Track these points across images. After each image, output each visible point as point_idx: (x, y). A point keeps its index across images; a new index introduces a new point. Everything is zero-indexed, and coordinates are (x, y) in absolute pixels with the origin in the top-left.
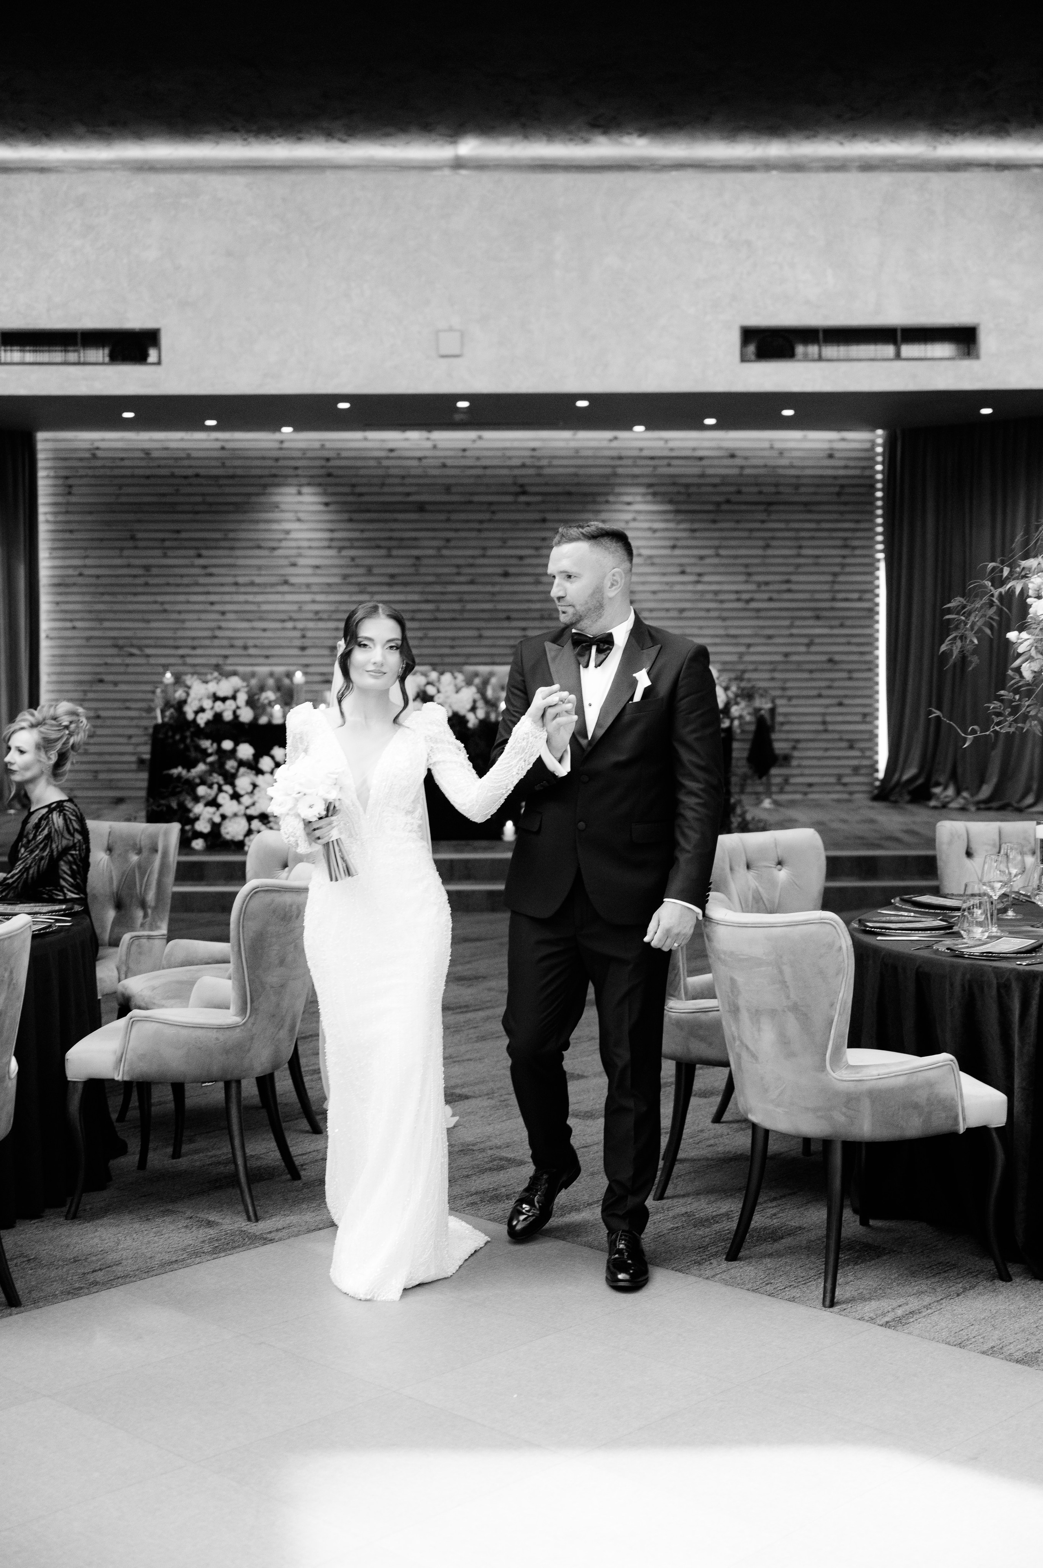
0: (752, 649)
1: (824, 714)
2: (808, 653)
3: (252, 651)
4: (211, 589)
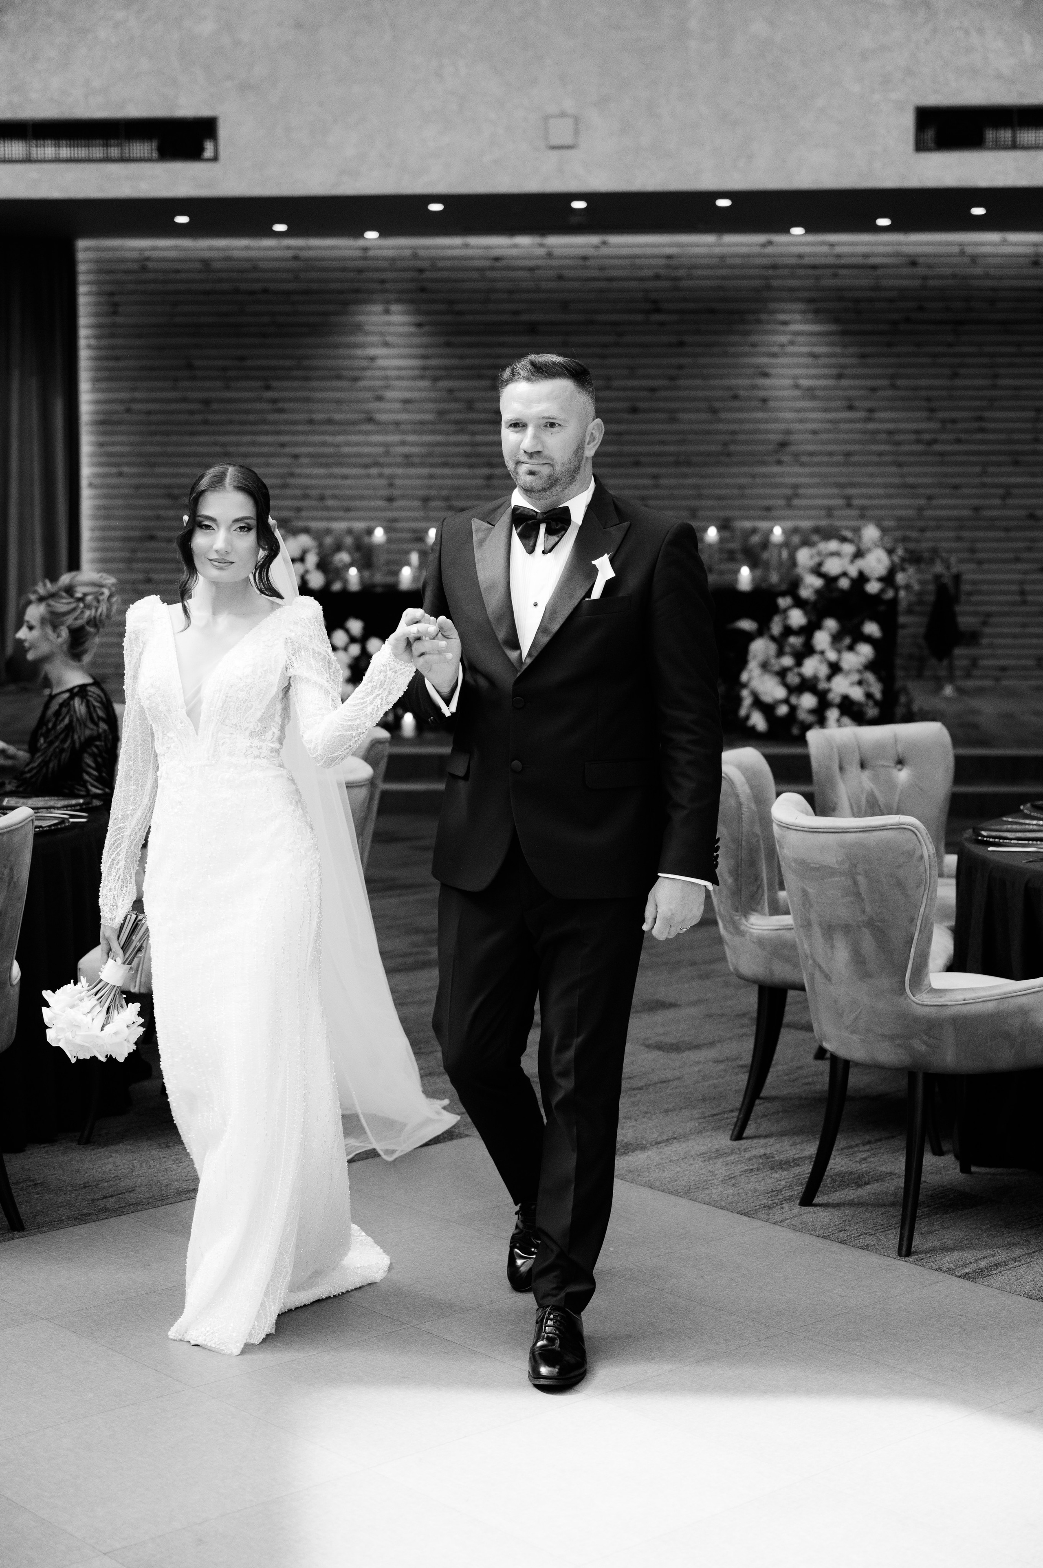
0: (935, 502)
1: (1022, 583)
2: (1004, 507)
3: (330, 503)
4: (282, 428)
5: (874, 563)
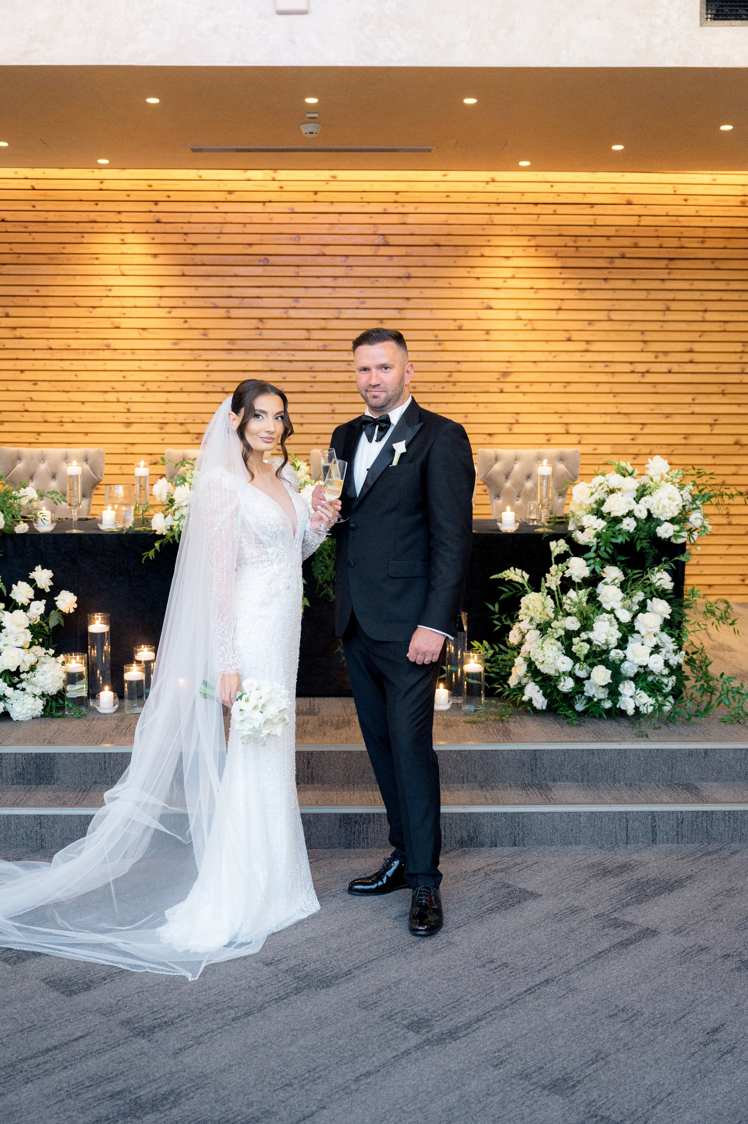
0: (647, 430)
2: (711, 434)
3: (68, 427)
4: (21, 354)
5: (666, 502)
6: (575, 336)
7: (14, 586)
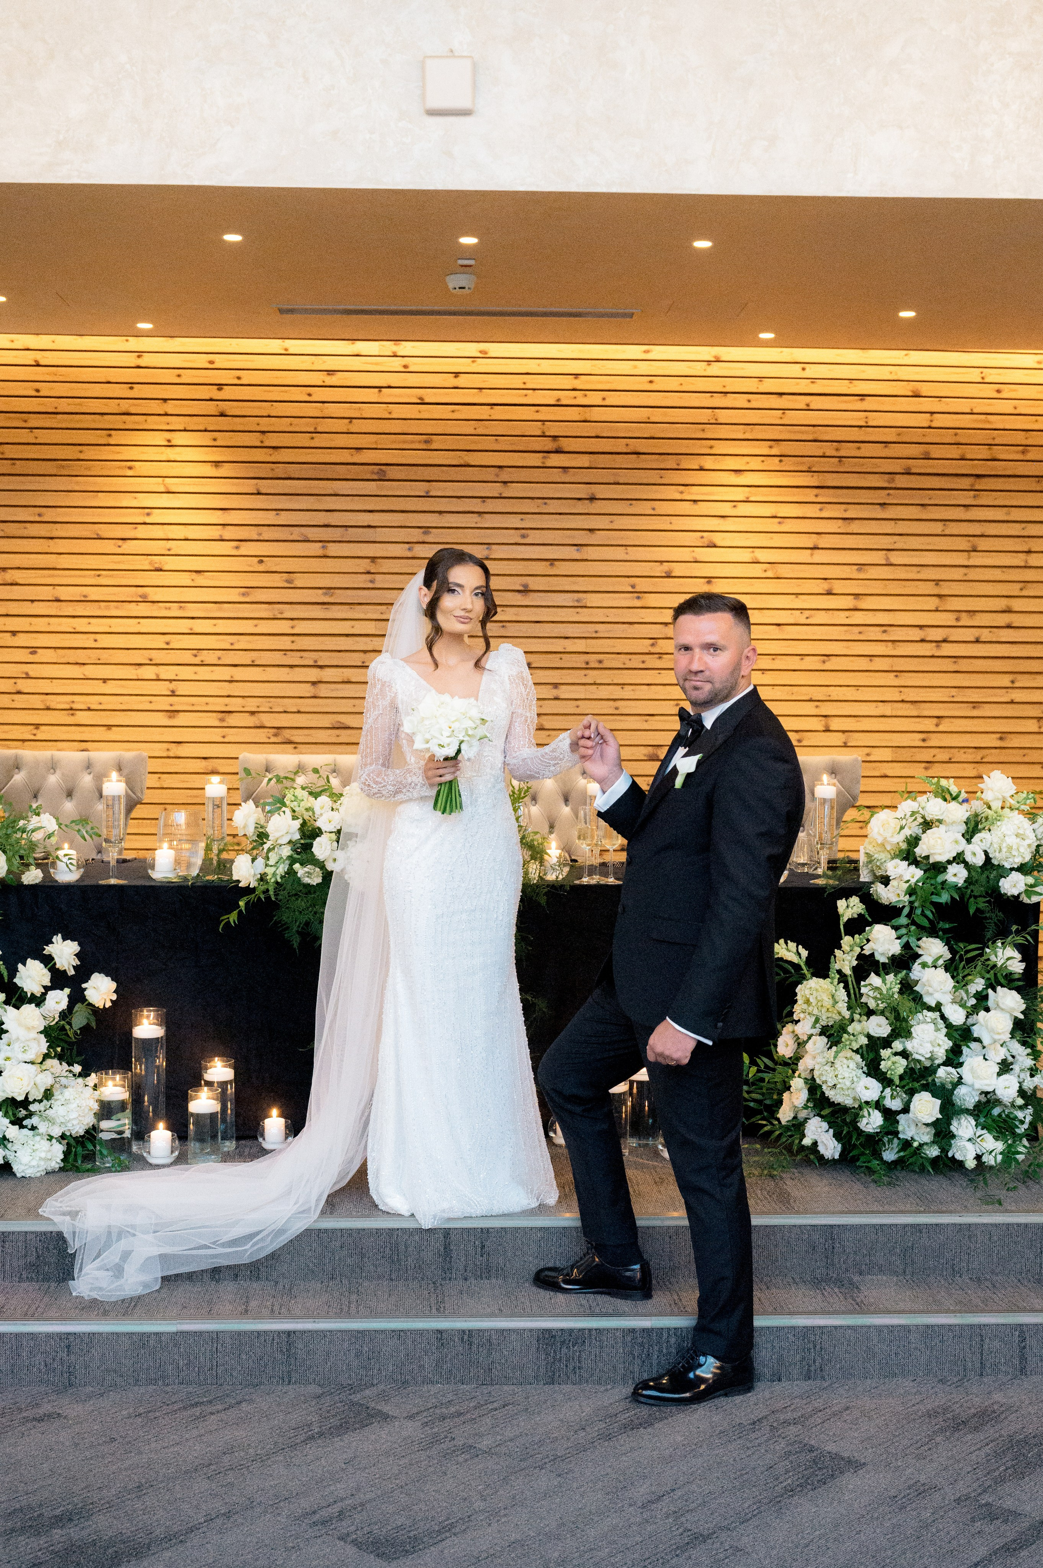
0: (945, 726)
3: (82, 717)
4: (13, 608)
5: (1012, 840)
6: (838, 587)
7: (20, 966)
